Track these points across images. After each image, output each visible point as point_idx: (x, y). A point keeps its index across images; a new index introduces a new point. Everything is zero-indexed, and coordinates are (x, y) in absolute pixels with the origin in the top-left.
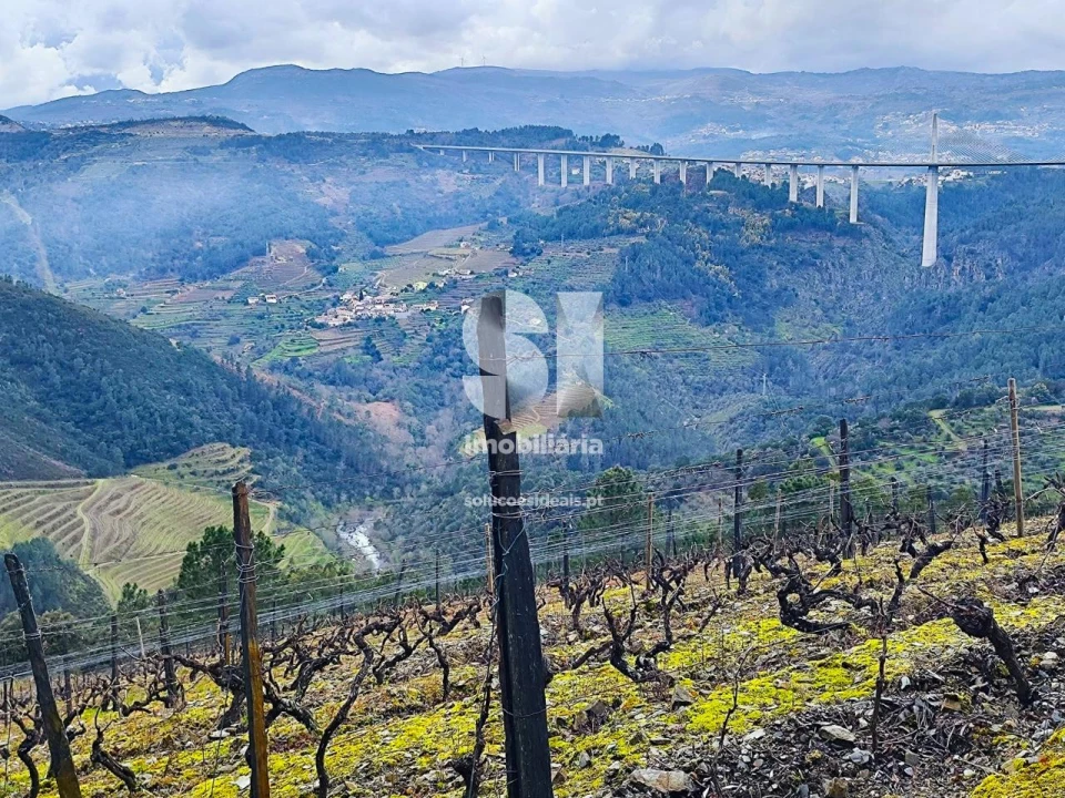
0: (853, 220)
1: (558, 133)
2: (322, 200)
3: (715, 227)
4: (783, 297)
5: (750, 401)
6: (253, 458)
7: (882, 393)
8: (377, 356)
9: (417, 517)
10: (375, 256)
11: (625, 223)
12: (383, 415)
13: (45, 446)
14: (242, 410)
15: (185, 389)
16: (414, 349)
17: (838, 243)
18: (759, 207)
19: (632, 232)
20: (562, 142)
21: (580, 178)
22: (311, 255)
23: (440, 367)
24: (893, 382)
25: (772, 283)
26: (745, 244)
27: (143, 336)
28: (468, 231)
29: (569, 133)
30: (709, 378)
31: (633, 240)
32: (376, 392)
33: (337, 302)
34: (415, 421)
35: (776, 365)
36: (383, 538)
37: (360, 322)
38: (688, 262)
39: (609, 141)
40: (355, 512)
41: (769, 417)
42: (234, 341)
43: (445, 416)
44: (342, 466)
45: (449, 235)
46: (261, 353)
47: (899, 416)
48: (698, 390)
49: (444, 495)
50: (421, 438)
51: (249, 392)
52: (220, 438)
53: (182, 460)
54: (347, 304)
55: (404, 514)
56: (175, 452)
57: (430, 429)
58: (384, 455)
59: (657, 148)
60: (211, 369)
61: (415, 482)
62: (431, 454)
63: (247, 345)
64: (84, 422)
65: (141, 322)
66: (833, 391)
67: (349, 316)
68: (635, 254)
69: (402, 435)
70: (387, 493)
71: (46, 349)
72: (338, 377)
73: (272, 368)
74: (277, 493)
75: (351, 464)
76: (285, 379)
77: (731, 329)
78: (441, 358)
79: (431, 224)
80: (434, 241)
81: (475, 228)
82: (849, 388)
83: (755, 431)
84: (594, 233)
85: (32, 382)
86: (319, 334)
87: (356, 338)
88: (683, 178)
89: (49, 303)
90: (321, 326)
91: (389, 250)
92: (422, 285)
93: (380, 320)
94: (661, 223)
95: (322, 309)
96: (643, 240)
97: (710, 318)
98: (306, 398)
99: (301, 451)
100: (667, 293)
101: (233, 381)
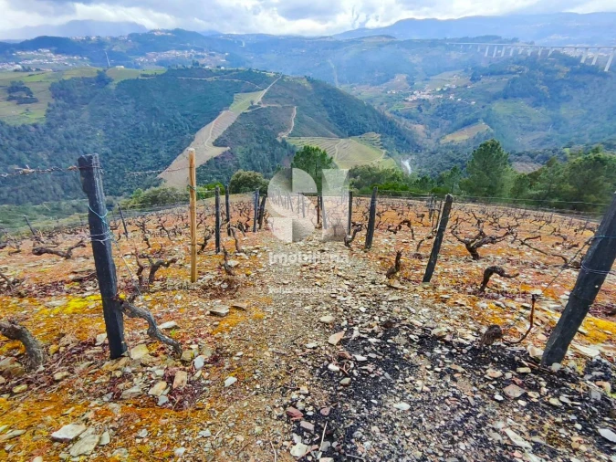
0: (606, 70)
1: (496, 38)
2: (414, 62)
3: (548, 72)
4: (568, 99)
5: (543, 134)
6: (381, 137)
7: (596, 135)
8: (421, 111)
9: (424, 159)
10: (426, 80)
11: (513, 70)
12: (420, 128)
13: (330, 129)
14: (381, 124)
15: (366, 116)
16: (432, 109)
17: (596, 79)
18: (567, 65)
19: (515, 73)
20: (497, 40)
21: (500, 54)
22: (407, 79)
23: (439, 115)
24: (602, 132)
25: (564, 93)
26: (557, 78)
27: (357, 100)
28: (457, 72)
29: (500, 37)
30: (530, 125)
31: (515, 76)
32: (419, 122)
33: (412, 94)
34: (428, 131)
35: (556, 123)
36: (413, 164)
37: (419, 100)
38: (533, 84)
39: (515, 40)
40: (407, 155)
41: (548, 140)
42: (382, 104)
43: (438, 130)
44: (405, 142)
45: (451, 73)
46: (388, 108)
47: (603, 143)
48: (524, 129)
49: (433, 154)
50: (429, 136)
51: (383, 118)
52: (373, 131)
53: (362, 136)
54: (415, 95)
55: (420, 158)
56: (361, 134)
57: (433, 134)
58: (417, 140)
59: (532, 43)
60: (374, 111)
61: (425, 149)
62: (432, 142)
63: (385, 106)
64: (340, 124)
65: (359, 97)
66: (576, 133)
67: (415, 98)
68: (514, 81)
69: (424, 135)
70: (417, 151)
71: (332, 102)
72: (408, 116)
73: (391, 112)
74: (386, 148)
75: (408, 142)
76: (393, 115)
77: (543, 109)
78: (440, 113)
79: (446, 70)
80: (445, 75)
81: (460, 71)
82: (583, 132)
83: (542, 144)
84: (501, 73)
85: (329, 111)
86: (406, 103)
87: (416, 105)
88: (539, 54)
89: (335, 90)
90: (406, 101)
91: (431, 78)
92: (439, 89)
93: (424, 100)
94: (527, 70)
95: (407, 95)
96: (517, 76)
97: (536, 105)
98: (398, 122)
99: (394, 137)
100: (523, 95)
101: (379, 115)
